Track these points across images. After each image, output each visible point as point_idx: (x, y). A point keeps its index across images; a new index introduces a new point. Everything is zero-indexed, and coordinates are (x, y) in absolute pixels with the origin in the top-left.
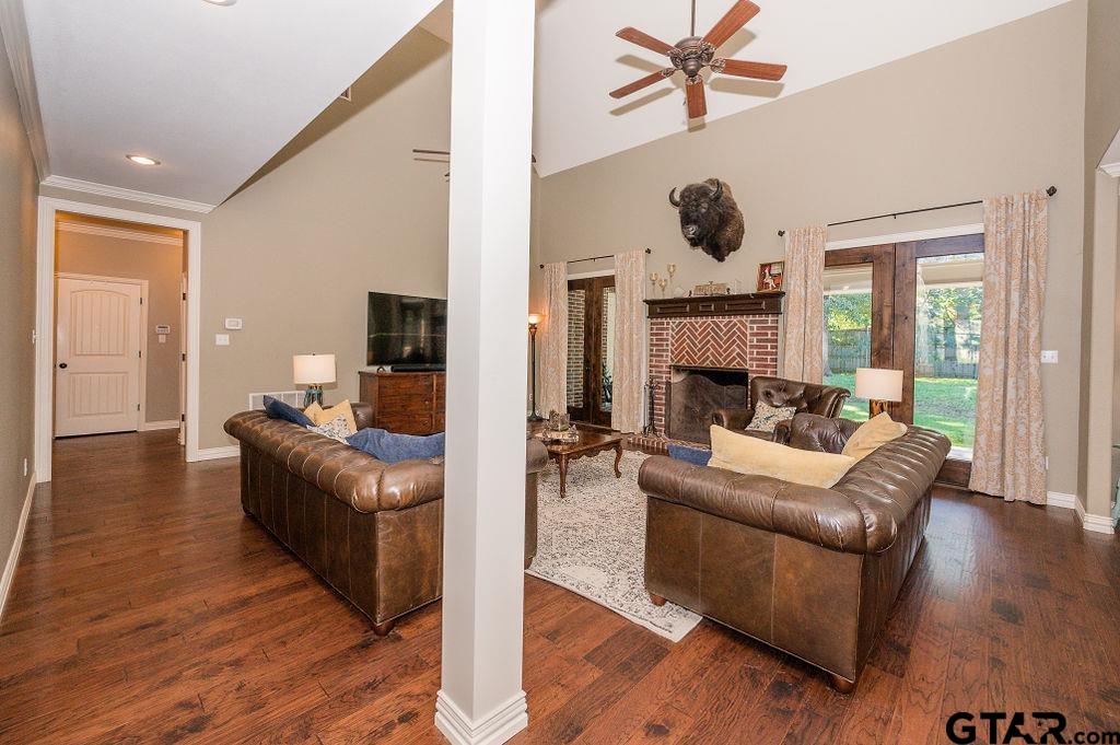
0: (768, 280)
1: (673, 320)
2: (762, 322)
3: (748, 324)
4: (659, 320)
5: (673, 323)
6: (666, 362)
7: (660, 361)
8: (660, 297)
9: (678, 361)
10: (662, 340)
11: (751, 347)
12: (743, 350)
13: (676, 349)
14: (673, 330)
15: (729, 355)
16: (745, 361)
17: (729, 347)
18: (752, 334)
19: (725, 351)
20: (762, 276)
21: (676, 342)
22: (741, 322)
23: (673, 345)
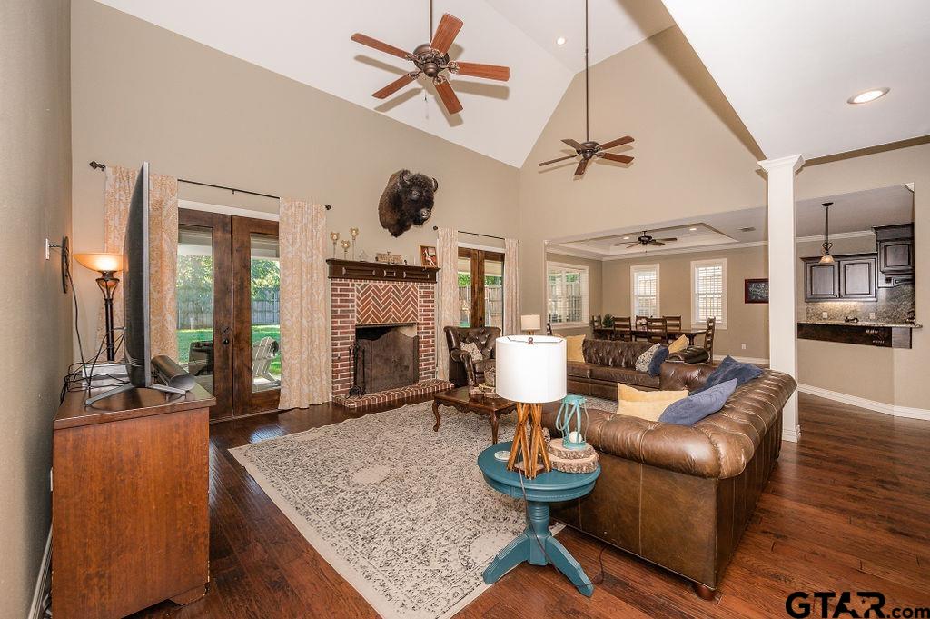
0: (428, 258)
1: (358, 282)
2: (426, 288)
3: (417, 288)
4: (343, 281)
5: (358, 284)
6: (351, 322)
7: (345, 322)
8: (341, 257)
9: (365, 321)
10: (347, 301)
11: (421, 306)
12: (415, 309)
13: (362, 310)
14: (359, 291)
15: (406, 313)
16: (416, 316)
17: (406, 306)
18: (421, 297)
19: (403, 310)
20: (424, 255)
21: (362, 302)
22: (413, 287)
23: (359, 306)
